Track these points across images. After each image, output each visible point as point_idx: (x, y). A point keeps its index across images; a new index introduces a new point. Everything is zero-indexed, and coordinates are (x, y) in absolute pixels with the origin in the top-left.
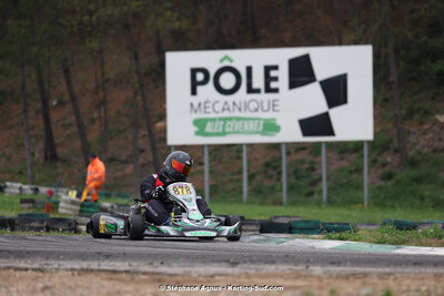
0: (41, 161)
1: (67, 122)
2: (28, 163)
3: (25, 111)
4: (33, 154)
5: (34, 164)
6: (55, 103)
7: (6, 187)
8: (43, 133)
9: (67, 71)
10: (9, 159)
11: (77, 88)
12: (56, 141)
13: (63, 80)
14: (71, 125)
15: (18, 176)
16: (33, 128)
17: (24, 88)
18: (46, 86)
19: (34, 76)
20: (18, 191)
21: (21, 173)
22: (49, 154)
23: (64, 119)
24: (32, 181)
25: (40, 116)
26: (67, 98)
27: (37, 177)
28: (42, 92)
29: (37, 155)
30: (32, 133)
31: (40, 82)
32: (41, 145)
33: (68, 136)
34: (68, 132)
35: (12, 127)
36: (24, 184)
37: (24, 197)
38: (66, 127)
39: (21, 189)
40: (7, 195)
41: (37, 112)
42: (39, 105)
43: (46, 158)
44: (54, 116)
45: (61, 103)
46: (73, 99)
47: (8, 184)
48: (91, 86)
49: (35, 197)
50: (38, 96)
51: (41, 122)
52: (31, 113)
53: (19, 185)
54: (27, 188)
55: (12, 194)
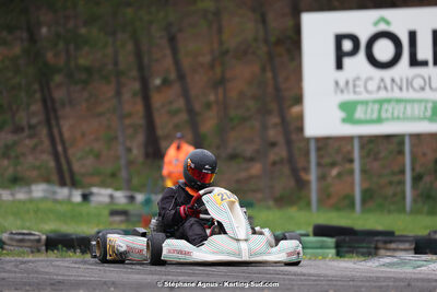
0: (141, 159)
1: (175, 106)
2: (123, 162)
3: (118, 94)
4: (129, 150)
5: (130, 163)
6: (158, 82)
7: (91, 194)
8: (142, 122)
9: (172, 40)
10: (98, 156)
11: (186, 63)
12: (160, 132)
13: (168, 52)
14: (179, 111)
15: (111, 179)
16: (129, 115)
17: (116, 64)
18: (146, 60)
19: (130, 47)
20: (107, 200)
21: (113, 175)
22: (150, 150)
23: (171, 103)
24: (129, 186)
25: (139, 100)
26: (173, 76)
27: (135, 181)
28: (141, 68)
29: (135, 152)
30: (127, 122)
31: (139, 55)
32: (141, 138)
33: (176, 126)
34: (176, 120)
35: (100, 115)
36: (117, 189)
37: (115, 207)
38: (173, 114)
39: (111, 197)
40: (93, 205)
41: (134, 95)
42: (137, 86)
43: (147, 155)
44: (157, 100)
45: (166, 82)
46: (181, 77)
47: (95, 190)
48: (206, 59)
49: (130, 208)
50: (134, 73)
51: (139, 108)
52: (127, 96)
53: (109, 191)
54: (120, 196)
55: (100, 203)
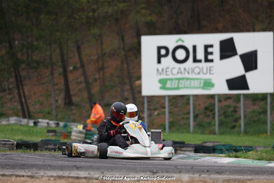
0: (62, 106)
1: (79, 80)
2: (54, 107)
3: (52, 74)
4: (57, 101)
5: (57, 107)
6: (71, 68)
7: (38, 122)
8: (63, 88)
9: (78, 48)
10: (41, 104)
11: (85, 59)
12: (72, 93)
13: (76, 54)
14: (81, 82)
15: (48, 115)
16: (57, 84)
17: (51, 59)
18: (65, 58)
19: (58, 51)
20: (46, 125)
21: (49, 113)
22: (67, 101)
23: (77, 79)
24: (56, 118)
25: (62, 77)
26: (78, 65)
27: (59, 116)
28: (63, 61)
29: (60, 102)
30: (56, 87)
31: (62, 55)
32: (62, 95)
33: (80, 90)
34: (80, 87)
36: (51, 120)
37: (50, 129)
38: (78, 84)
39: (48, 123)
40: (39, 127)
41: (60, 74)
42: (61, 70)
43: (65, 104)
44: (71, 77)
45: (75, 68)
46: (83, 66)
47: (40, 120)
49: (57, 129)
50: (60, 64)
51: (62, 81)
52: (56, 75)
53: (47, 121)
54: (52, 123)
55: (42, 126)
